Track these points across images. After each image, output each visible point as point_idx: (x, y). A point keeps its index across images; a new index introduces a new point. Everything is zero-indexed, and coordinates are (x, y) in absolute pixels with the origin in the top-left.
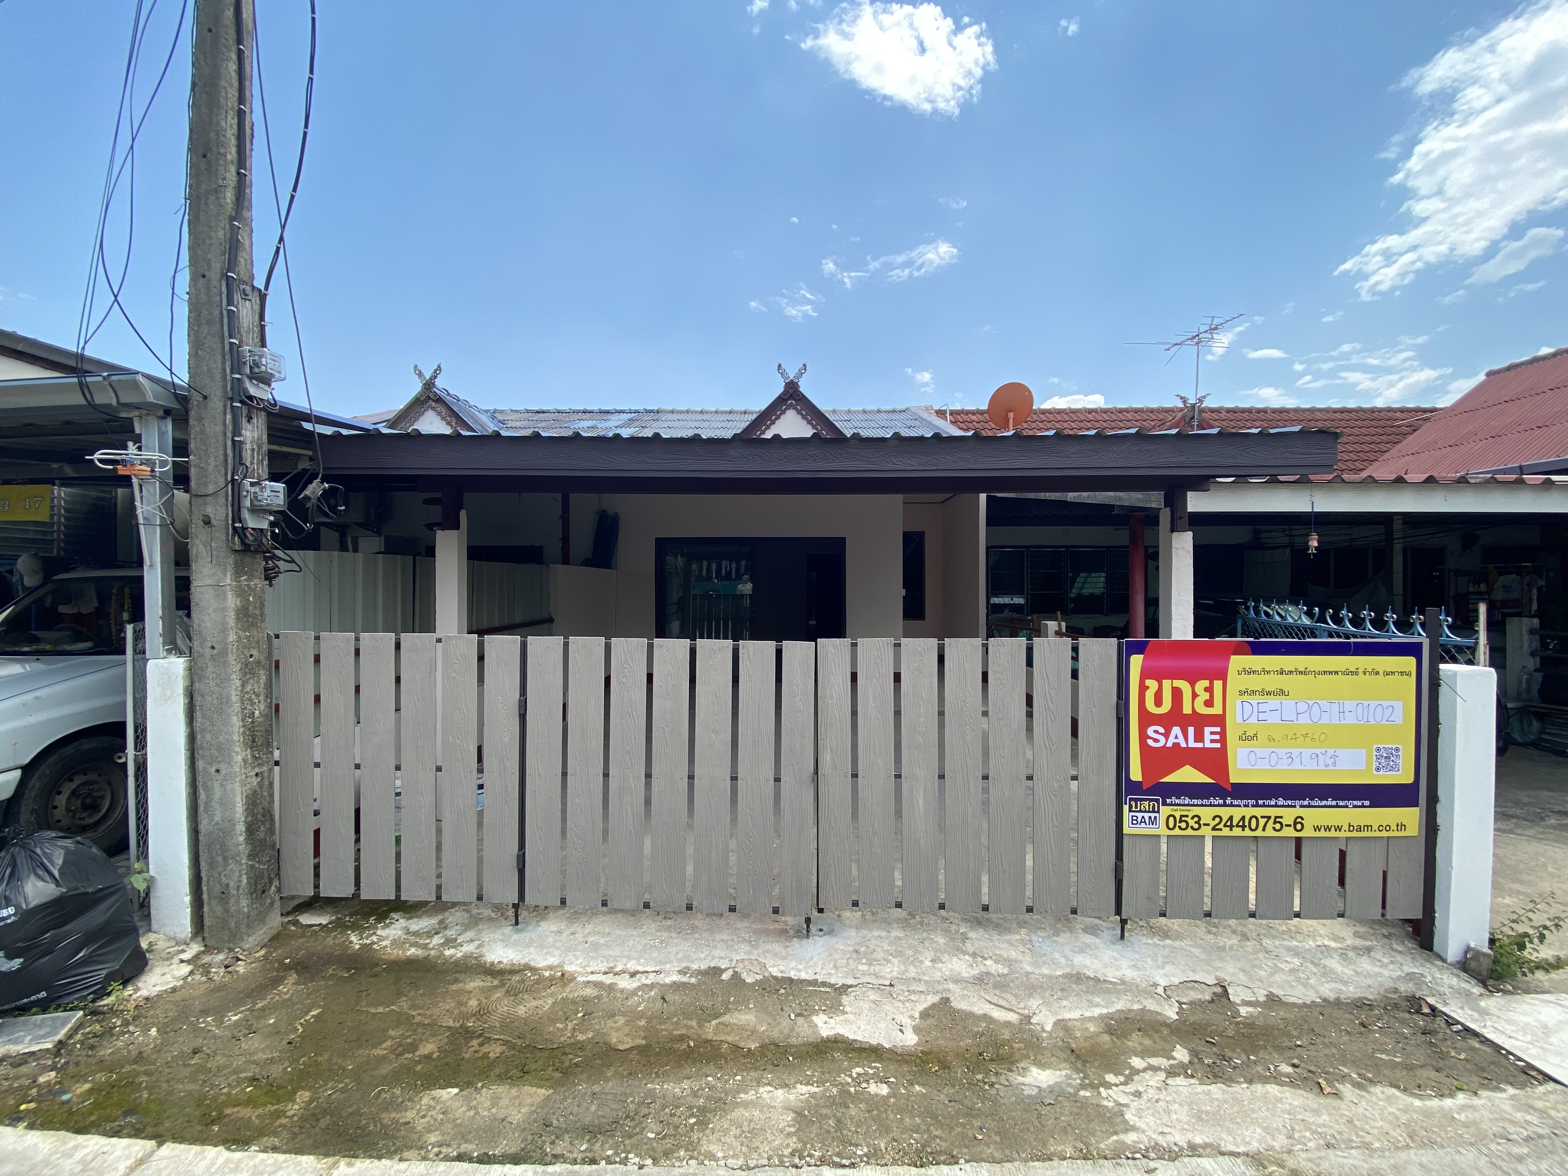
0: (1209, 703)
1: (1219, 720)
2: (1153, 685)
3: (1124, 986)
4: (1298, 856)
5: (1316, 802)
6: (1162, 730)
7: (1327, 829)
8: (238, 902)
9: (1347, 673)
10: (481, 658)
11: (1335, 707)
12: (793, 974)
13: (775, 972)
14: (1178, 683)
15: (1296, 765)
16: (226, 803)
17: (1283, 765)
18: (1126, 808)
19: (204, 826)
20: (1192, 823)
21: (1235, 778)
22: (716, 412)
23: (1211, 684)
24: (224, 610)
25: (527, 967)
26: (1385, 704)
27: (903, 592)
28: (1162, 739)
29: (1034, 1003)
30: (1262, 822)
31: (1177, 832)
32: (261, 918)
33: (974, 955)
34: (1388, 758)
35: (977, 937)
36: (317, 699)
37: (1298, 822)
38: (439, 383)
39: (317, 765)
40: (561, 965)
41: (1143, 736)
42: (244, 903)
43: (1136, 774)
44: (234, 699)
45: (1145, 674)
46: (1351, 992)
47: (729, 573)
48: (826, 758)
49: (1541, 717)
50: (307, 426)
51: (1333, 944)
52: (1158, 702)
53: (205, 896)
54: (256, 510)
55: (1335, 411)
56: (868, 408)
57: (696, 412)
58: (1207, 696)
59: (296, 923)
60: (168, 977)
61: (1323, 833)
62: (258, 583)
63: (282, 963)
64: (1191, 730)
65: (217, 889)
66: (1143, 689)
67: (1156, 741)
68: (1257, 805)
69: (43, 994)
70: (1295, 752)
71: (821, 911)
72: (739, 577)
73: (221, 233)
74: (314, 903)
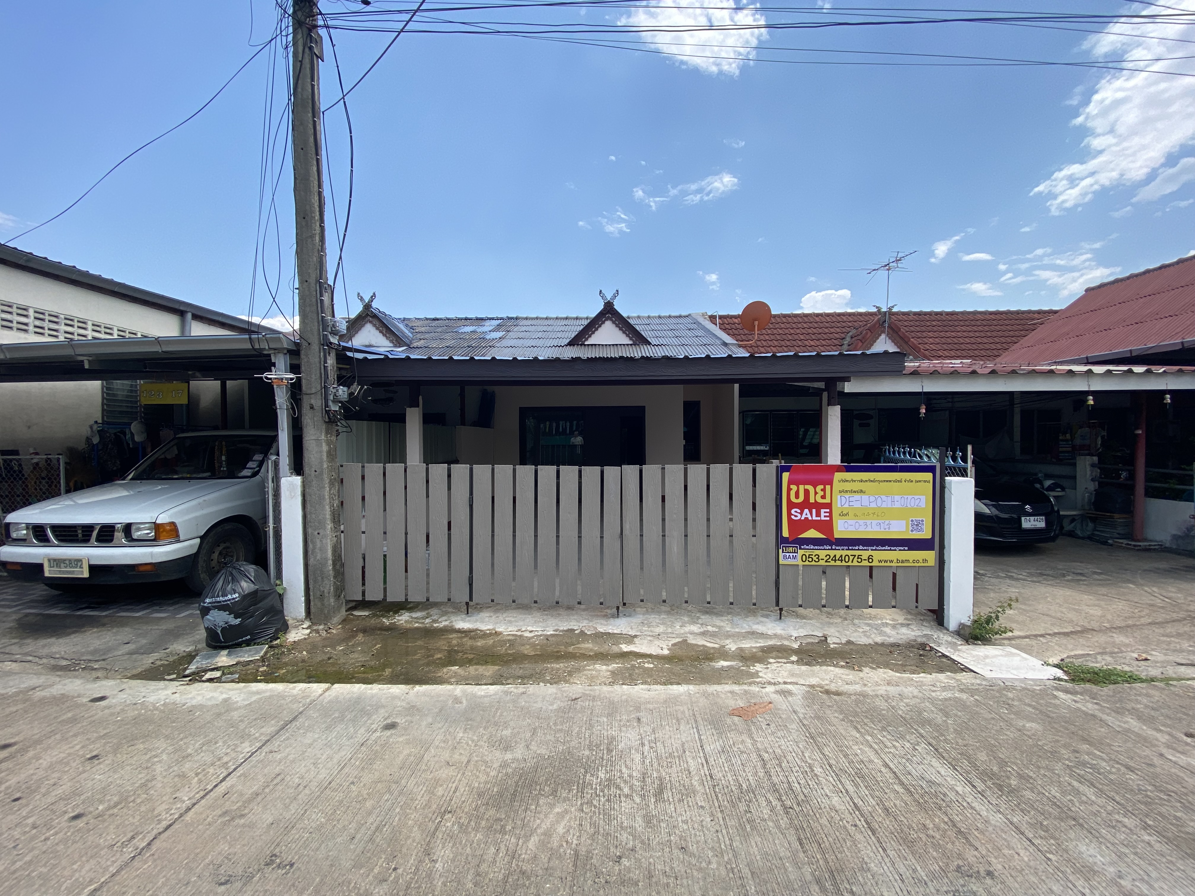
0: (823, 497)
1: (829, 506)
2: (794, 488)
3: (776, 636)
4: (871, 576)
5: (880, 548)
6: (799, 511)
7: (886, 561)
8: (329, 600)
9: (896, 481)
10: (449, 476)
11: (889, 499)
12: (610, 631)
13: (601, 630)
14: (807, 487)
15: (869, 529)
16: (323, 550)
17: (862, 529)
18: (781, 551)
19: (311, 561)
20: (815, 558)
21: (837, 535)
22: (557, 318)
23: (825, 488)
24: (321, 452)
25: (477, 630)
26: (916, 497)
27: (684, 442)
28: (799, 516)
29: (728, 642)
30: (851, 558)
31: (807, 563)
32: (339, 609)
33: (702, 624)
34: (917, 525)
35: (705, 618)
36: (363, 498)
37: (870, 558)
38: (374, 305)
39: (364, 532)
40: (494, 629)
41: (789, 514)
42: (332, 600)
43: (786, 533)
44: (327, 497)
45: (790, 483)
46: (892, 640)
47: (564, 430)
48: (627, 527)
49: (1094, 520)
50: (350, 354)
51: (891, 622)
52: (797, 496)
53: (312, 598)
54: (335, 401)
55: (991, 313)
56: (662, 315)
57: (543, 319)
58: (822, 493)
59: (352, 615)
60: (300, 634)
61: (883, 564)
62: (334, 438)
63: (352, 631)
64: (814, 511)
65: (318, 593)
66: (789, 490)
67: (796, 516)
68: (849, 549)
69: (249, 637)
70: (869, 522)
71: (624, 604)
72: (572, 433)
73: (315, 259)
74: (363, 604)
